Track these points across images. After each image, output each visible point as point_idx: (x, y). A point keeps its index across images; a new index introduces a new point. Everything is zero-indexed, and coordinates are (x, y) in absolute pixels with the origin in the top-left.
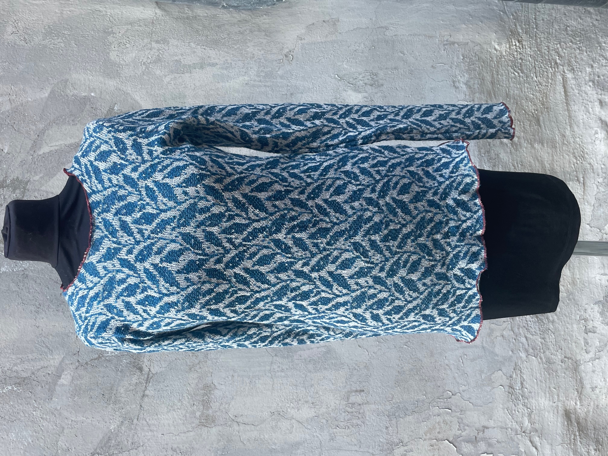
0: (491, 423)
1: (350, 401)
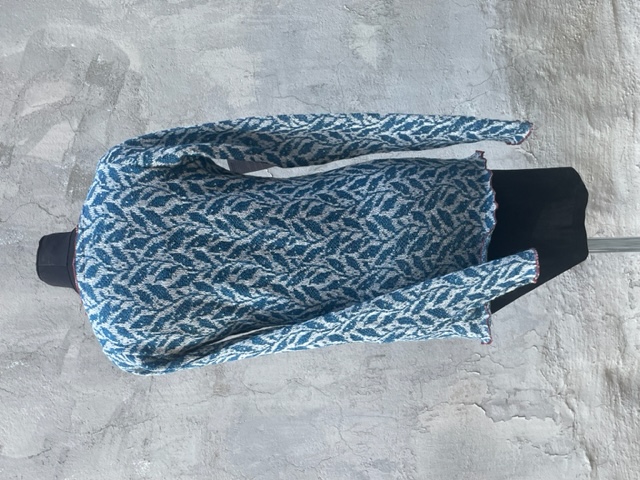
0: (524, 386)
1: (371, 366)
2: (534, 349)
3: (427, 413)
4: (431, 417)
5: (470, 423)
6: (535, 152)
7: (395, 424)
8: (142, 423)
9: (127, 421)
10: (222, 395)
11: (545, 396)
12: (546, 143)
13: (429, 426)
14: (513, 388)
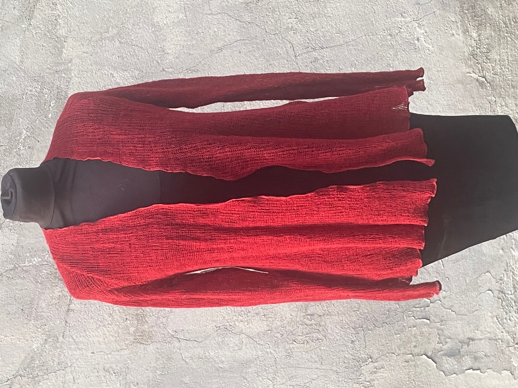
0: (478, 335)
2: (489, 294)
3: (371, 365)
4: (375, 369)
5: (419, 376)
6: (488, 77)
7: (336, 377)
8: (54, 374)
9: (38, 371)
10: (143, 342)
11: (501, 346)
12: (499, 67)
13: (373, 380)
14: (466, 337)
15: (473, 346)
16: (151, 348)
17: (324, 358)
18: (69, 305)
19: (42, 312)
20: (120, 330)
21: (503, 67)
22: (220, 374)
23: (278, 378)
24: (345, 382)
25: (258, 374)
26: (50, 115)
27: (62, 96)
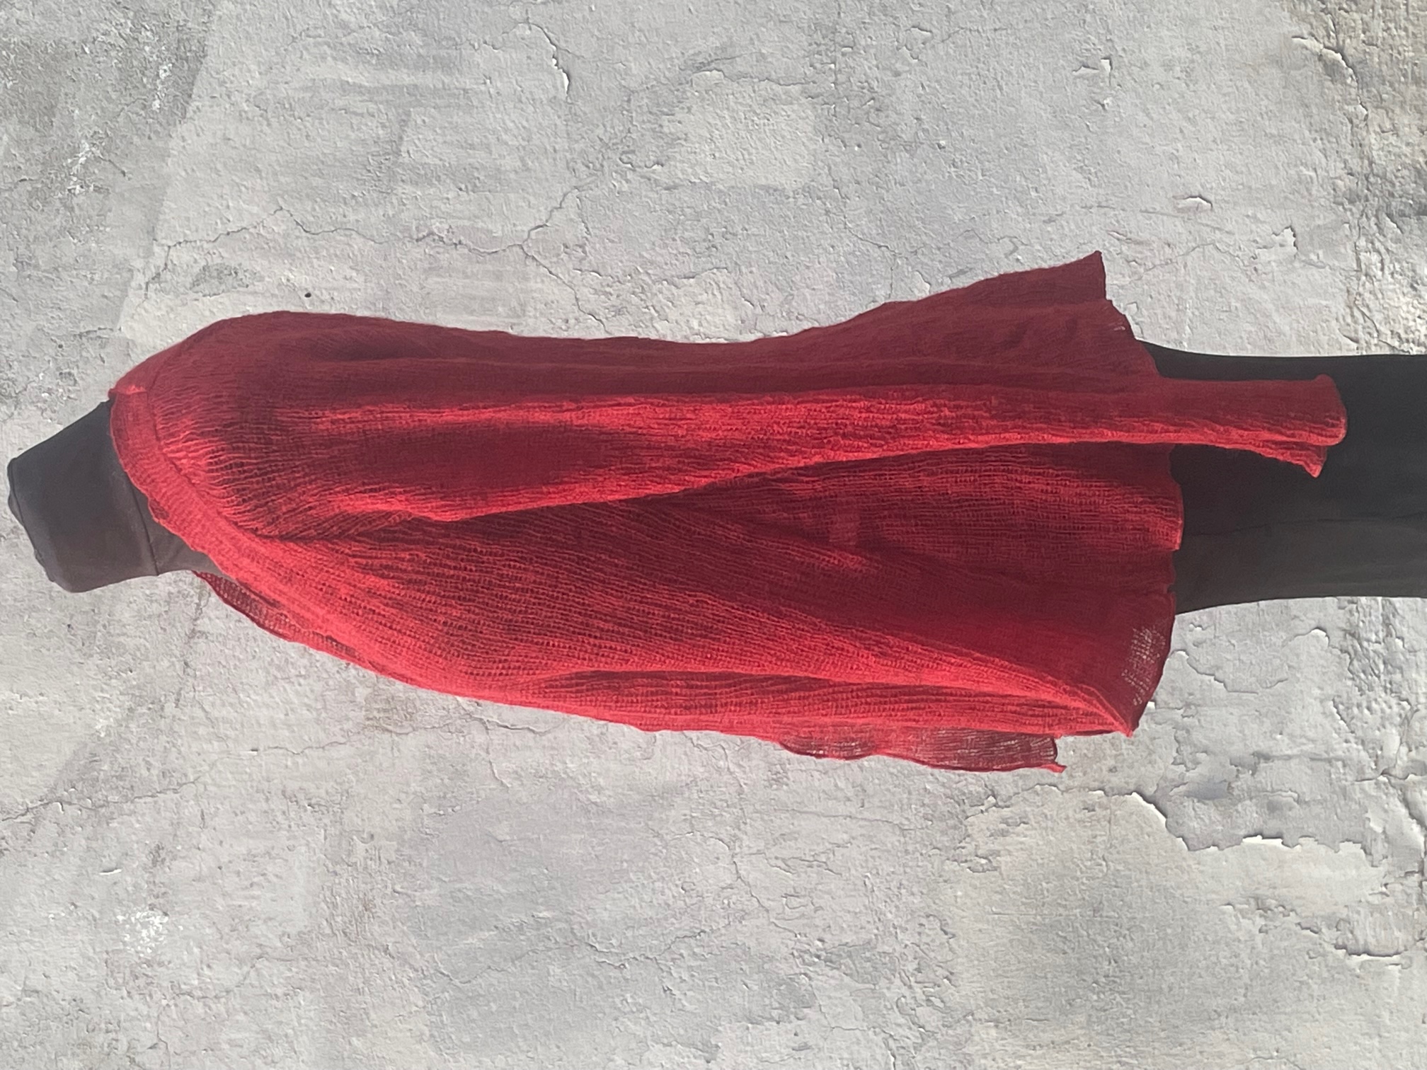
2: (1317, 637)
3: (994, 814)
4: (1004, 826)
5: (1121, 849)
6: (1350, 51)
7: (899, 841)
8: (149, 799)
9: (106, 791)
10: (390, 728)
11: (1342, 777)
12: (1382, 24)
13: (997, 853)
14: (1251, 752)
15: (1268, 776)
16: (412, 743)
17: (870, 790)
18: (196, 620)
19: (124, 634)
20: (328, 693)
21: (1392, 25)
22: (593, 821)
23: (745, 837)
24: (921, 854)
25: (692, 826)
26: (157, 104)
27: (190, 51)
